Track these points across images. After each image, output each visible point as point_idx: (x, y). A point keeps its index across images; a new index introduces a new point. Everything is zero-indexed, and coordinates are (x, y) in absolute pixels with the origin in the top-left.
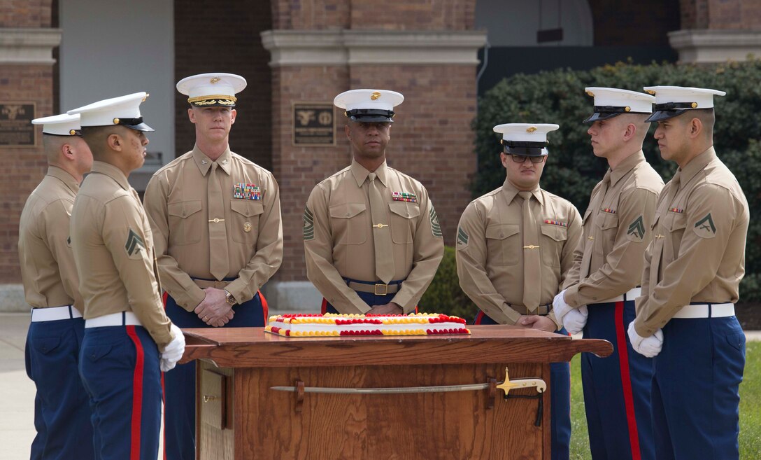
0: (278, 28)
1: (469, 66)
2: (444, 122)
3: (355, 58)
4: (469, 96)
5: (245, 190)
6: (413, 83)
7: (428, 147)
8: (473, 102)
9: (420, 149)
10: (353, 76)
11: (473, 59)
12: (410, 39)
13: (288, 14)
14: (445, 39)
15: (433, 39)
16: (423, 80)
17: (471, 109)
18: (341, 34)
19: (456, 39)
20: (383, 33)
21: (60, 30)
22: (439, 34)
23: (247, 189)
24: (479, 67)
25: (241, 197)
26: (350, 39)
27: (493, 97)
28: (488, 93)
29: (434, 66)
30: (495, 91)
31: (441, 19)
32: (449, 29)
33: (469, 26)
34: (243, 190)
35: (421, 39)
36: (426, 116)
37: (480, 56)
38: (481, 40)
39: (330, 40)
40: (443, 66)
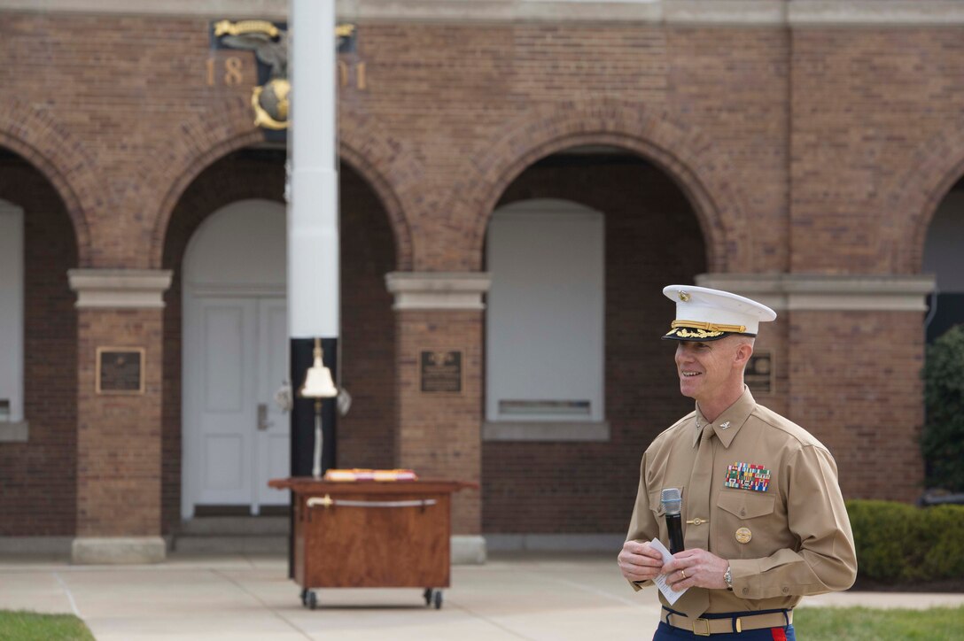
0: (713, 271)
1: (916, 313)
2: (888, 371)
3: (795, 304)
4: (916, 344)
5: (746, 474)
6: (856, 330)
7: (871, 397)
8: (920, 350)
9: (862, 399)
10: (793, 322)
11: (920, 305)
12: (853, 284)
13: (725, 257)
14: (891, 285)
15: (877, 285)
16: (867, 326)
17: (918, 357)
18: (780, 279)
19: (902, 284)
20: (824, 278)
21: (490, 274)
22: (884, 279)
23: (748, 473)
24: (927, 314)
25: (737, 486)
26: (790, 283)
27: (944, 345)
28: (938, 340)
29: (878, 313)
30: (946, 339)
31: (886, 263)
32: (895, 273)
33: (916, 271)
34: (742, 473)
35: (865, 284)
36: (871, 364)
37: (928, 299)
38: (929, 285)
39: (768, 285)
40: (888, 314)
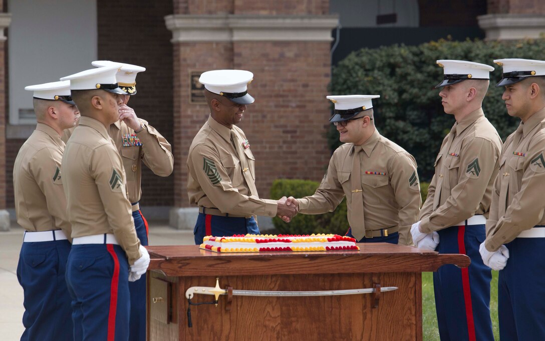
0: (178, 13)
1: (325, 42)
2: (306, 86)
3: (238, 37)
4: (325, 65)
5: (130, 139)
6: (282, 55)
7: (294, 105)
8: (328, 70)
9: (287, 106)
10: (236, 50)
11: (328, 37)
12: (279, 22)
13: (186, 2)
14: (307, 22)
15: (297, 22)
16: (290, 53)
17: (326, 75)
18: (227, 18)
19: (315, 22)
20: (259, 17)
21: (10, 14)
22: (302, 18)
23: (131, 139)
24: (333, 43)
25: (129, 145)
26: (234, 22)
27: (345, 66)
28: (340, 63)
29: (298, 42)
30: (346, 62)
31: (304, 6)
32: (310, 14)
33: (325, 12)
34: (129, 139)
35: (288, 22)
36: (293, 80)
37: (334, 34)
38: (334, 22)
39: (218, 23)
40: (305, 43)
